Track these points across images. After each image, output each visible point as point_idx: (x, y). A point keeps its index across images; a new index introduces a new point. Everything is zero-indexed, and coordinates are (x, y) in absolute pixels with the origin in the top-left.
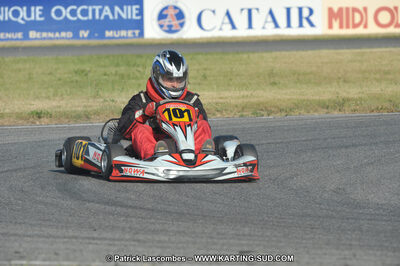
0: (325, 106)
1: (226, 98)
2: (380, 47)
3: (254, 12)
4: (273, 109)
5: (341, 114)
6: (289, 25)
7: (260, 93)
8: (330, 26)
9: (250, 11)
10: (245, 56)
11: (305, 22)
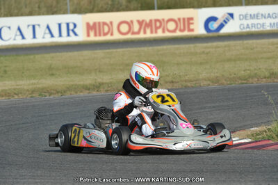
0: (87, 88)
1: (21, 85)
2: (122, 48)
3: (37, 27)
4: (52, 91)
5: (98, 93)
6: (60, 35)
7: (43, 81)
8: (88, 35)
9: (34, 27)
10: (32, 57)
11: (71, 33)
